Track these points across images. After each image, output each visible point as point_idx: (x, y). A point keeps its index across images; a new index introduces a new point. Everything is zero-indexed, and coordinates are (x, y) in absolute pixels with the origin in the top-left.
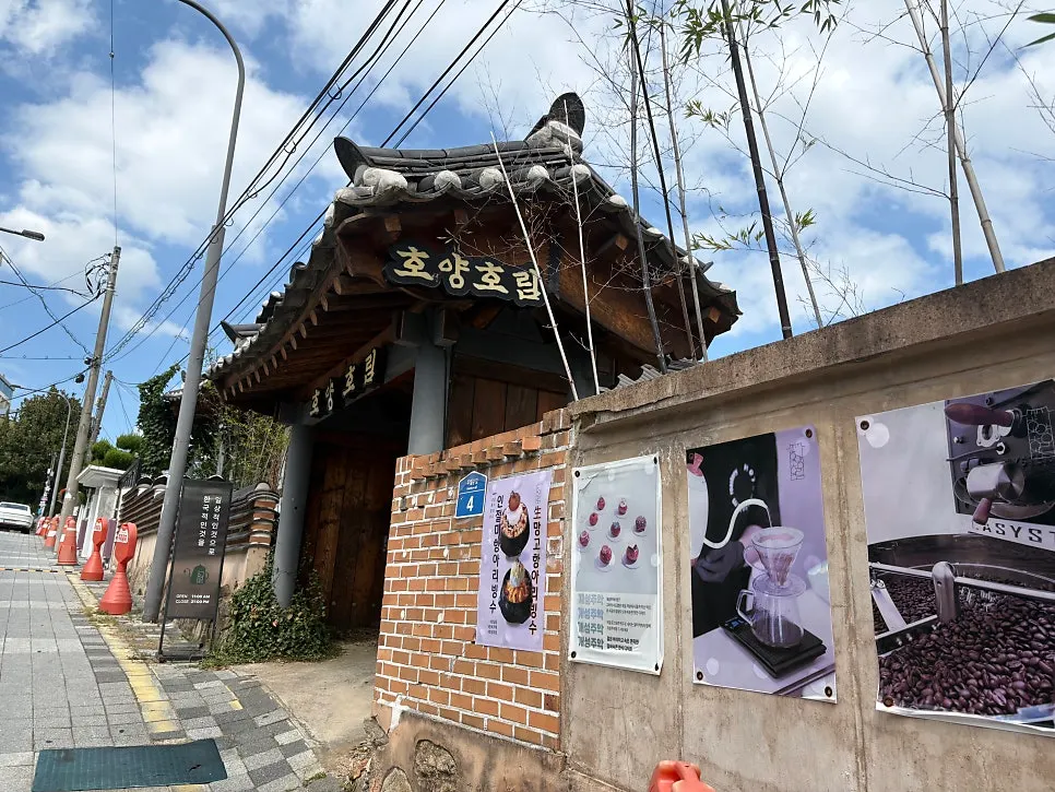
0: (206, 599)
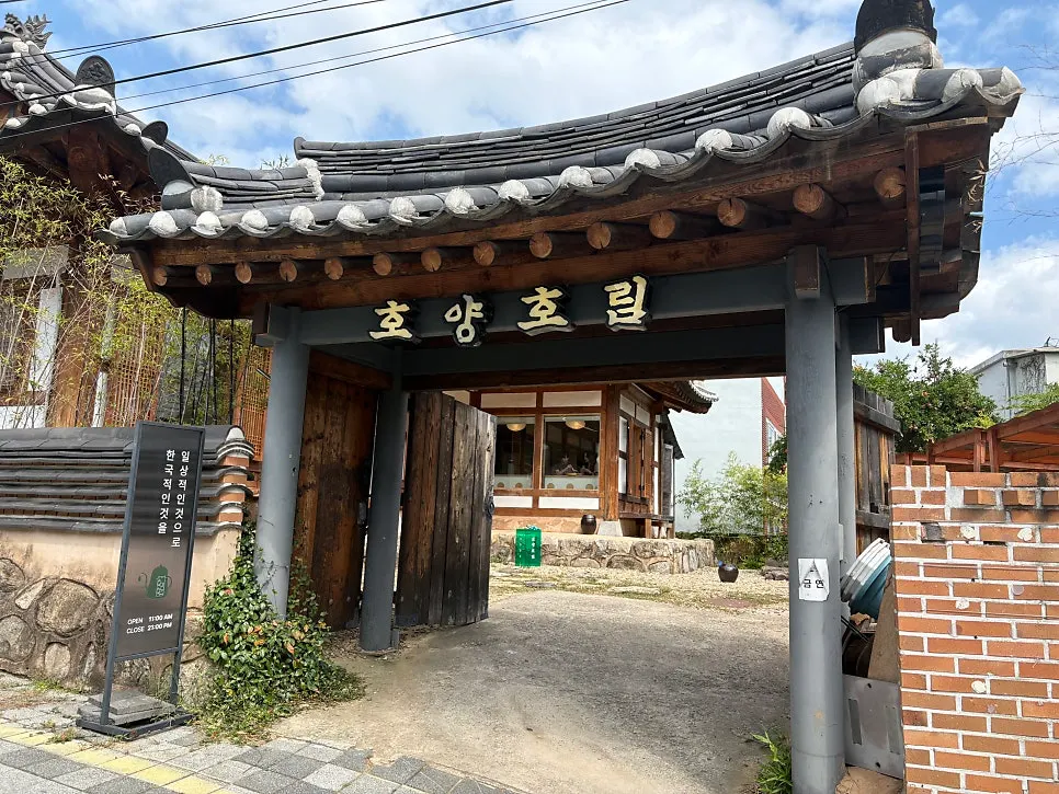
0: (169, 621)
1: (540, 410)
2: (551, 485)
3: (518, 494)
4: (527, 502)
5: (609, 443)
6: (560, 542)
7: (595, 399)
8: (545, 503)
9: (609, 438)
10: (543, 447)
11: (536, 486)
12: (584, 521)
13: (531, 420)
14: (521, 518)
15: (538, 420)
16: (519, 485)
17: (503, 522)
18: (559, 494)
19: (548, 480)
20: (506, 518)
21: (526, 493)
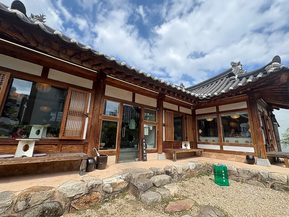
1: (218, 112)
2: (228, 141)
3: (213, 144)
4: (218, 148)
5: (255, 123)
6: (237, 169)
7: (244, 105)
8: (225, 148)
9: (255, 121)
10: (221, 126)
11: (221, 141)
12: (248, 158)
13: (215, 117)
14: (216, 154)
15: (218, 116)
16: (214, 141)
17: (209, 154)
18: (232, 145)
19: (226, 139)
20: (210, 153)
21: (217, 144)
